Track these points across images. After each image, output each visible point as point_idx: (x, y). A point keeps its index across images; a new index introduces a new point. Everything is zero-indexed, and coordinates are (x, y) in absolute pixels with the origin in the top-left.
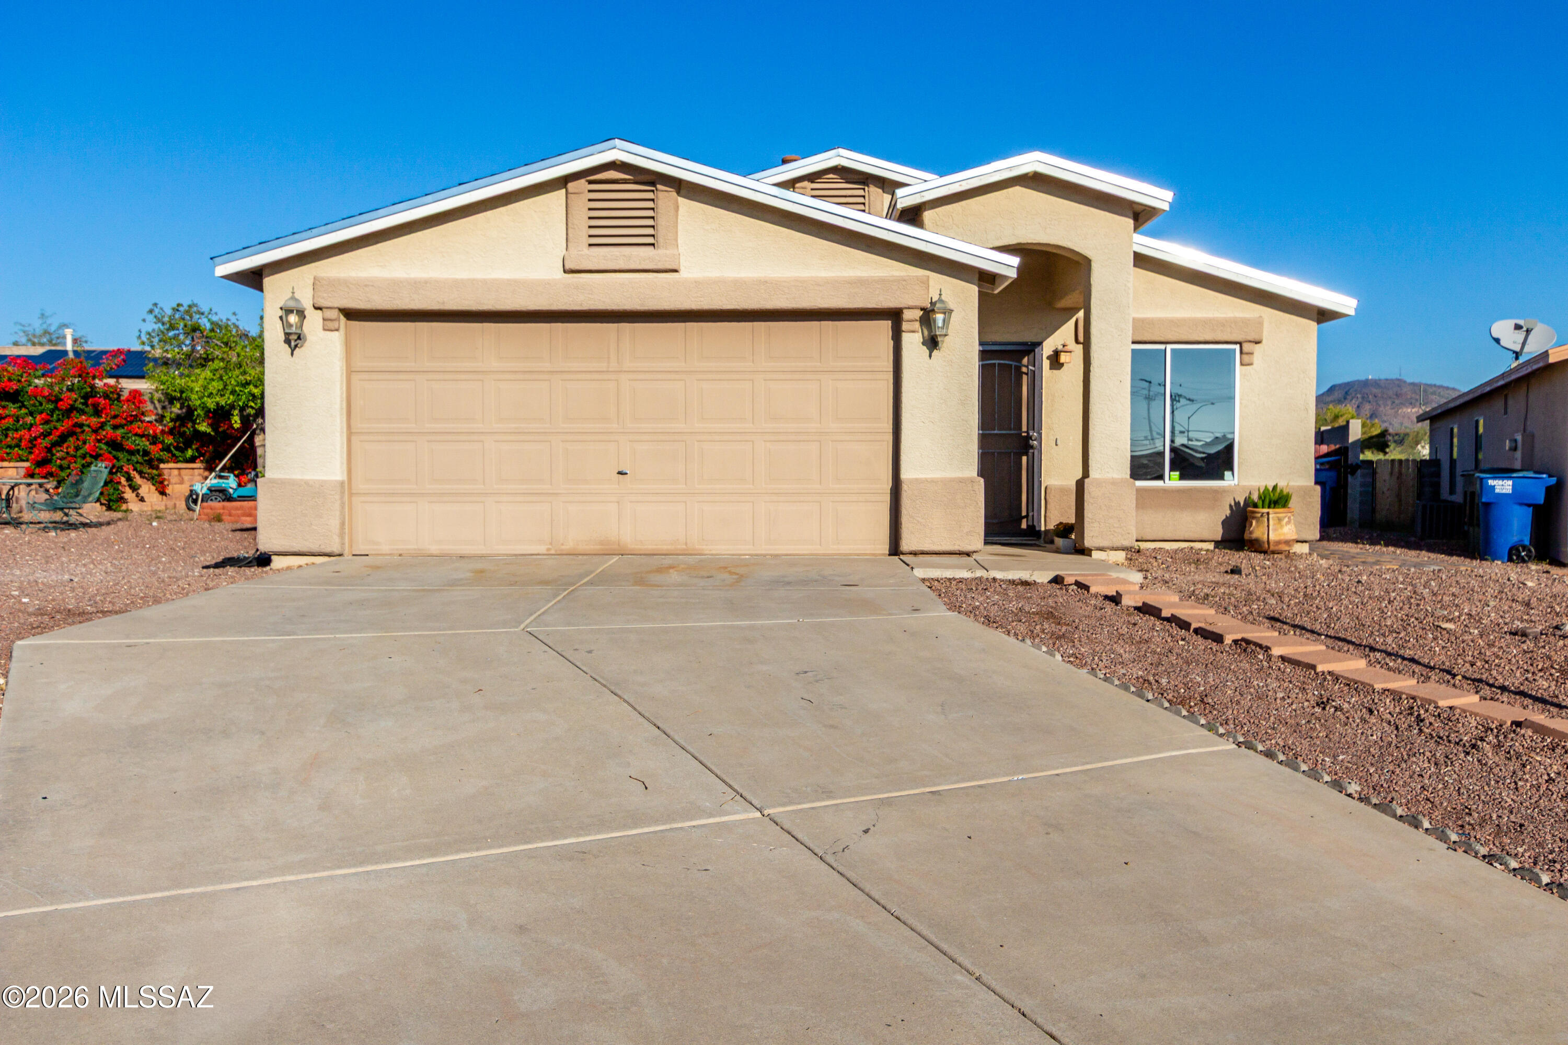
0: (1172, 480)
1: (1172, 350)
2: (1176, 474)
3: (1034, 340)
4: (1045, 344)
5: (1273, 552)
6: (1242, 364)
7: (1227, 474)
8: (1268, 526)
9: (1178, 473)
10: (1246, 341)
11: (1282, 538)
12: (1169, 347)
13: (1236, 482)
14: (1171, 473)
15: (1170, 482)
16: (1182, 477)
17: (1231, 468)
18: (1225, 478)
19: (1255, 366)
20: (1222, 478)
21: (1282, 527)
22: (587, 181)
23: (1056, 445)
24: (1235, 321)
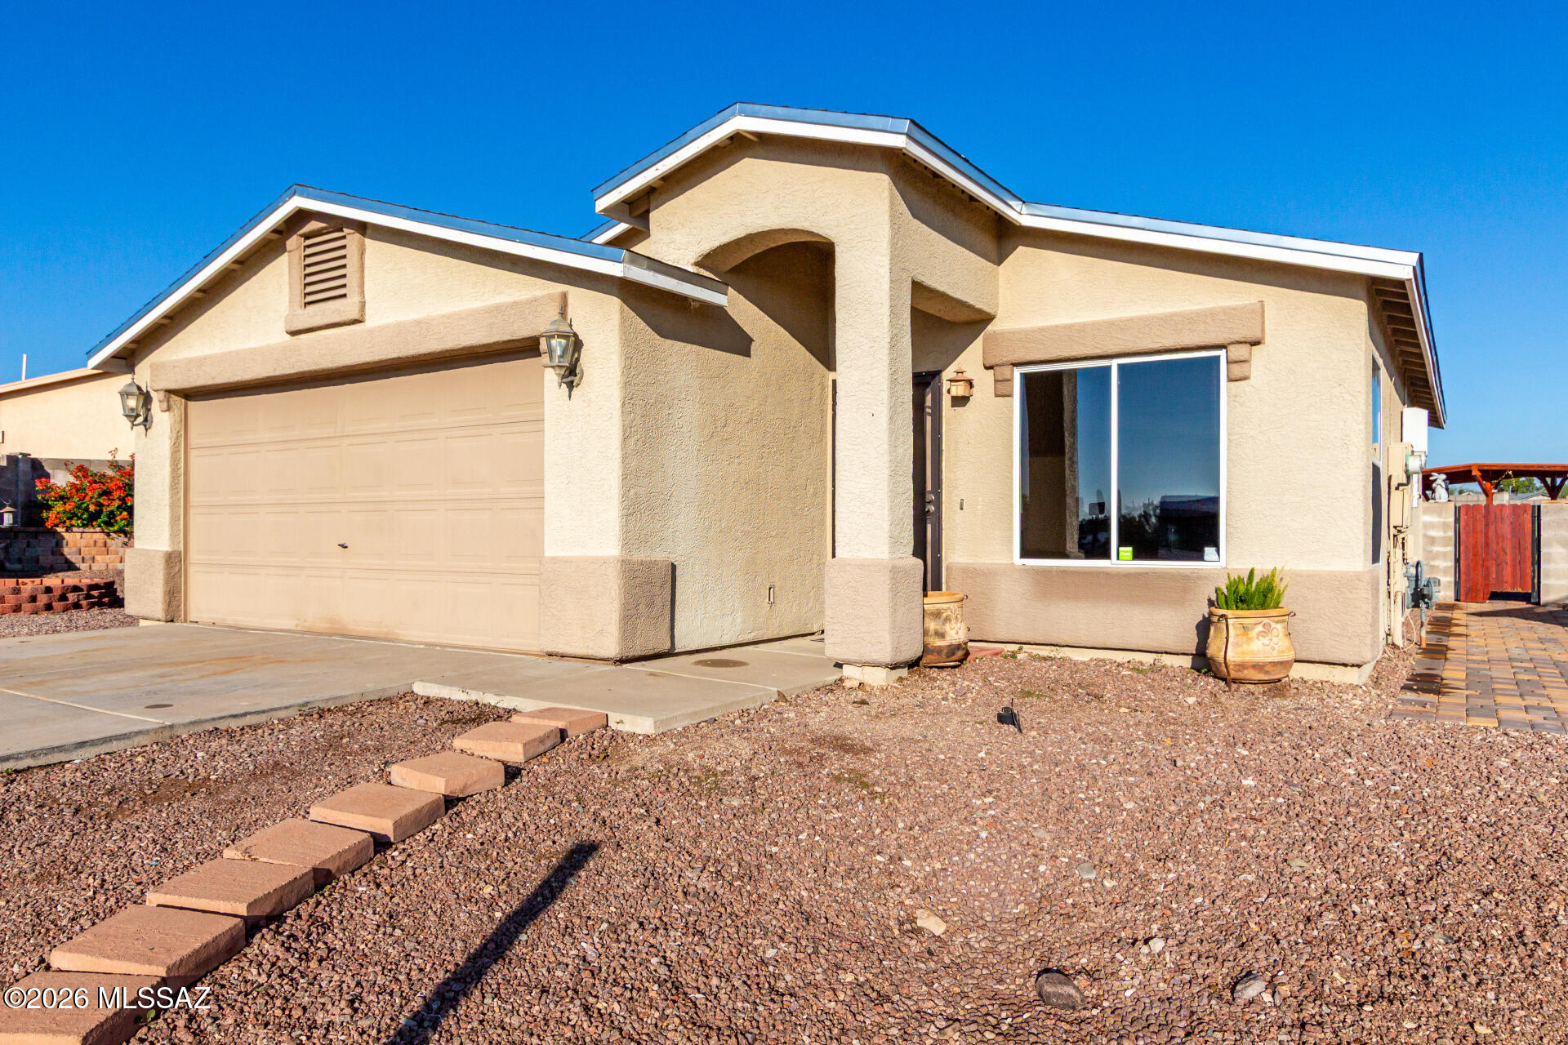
0: (1122, 559)
1: (1120, 367)
2: (1127, 551)
3: (931, 368)
4: (944, 374)
5: (1234, 681)
6: (1230, 380)
7: (1209, 551)
8: (1227, 639)
9: (1130, 549)
10: (1233, 343)
11: (1247, 658)
12: (1114, 364)
13: (1223, 563)
14: (1121, 549)
15: (1119, 562)
16: (1137, 556)
17: (1215, 543)
18: (1206, 558)
19: (1251, 381)
20: (1201, 558)
21: (1250, 640)
22: (301, 236)
23: (962, 509)
24: (1212, 314)
